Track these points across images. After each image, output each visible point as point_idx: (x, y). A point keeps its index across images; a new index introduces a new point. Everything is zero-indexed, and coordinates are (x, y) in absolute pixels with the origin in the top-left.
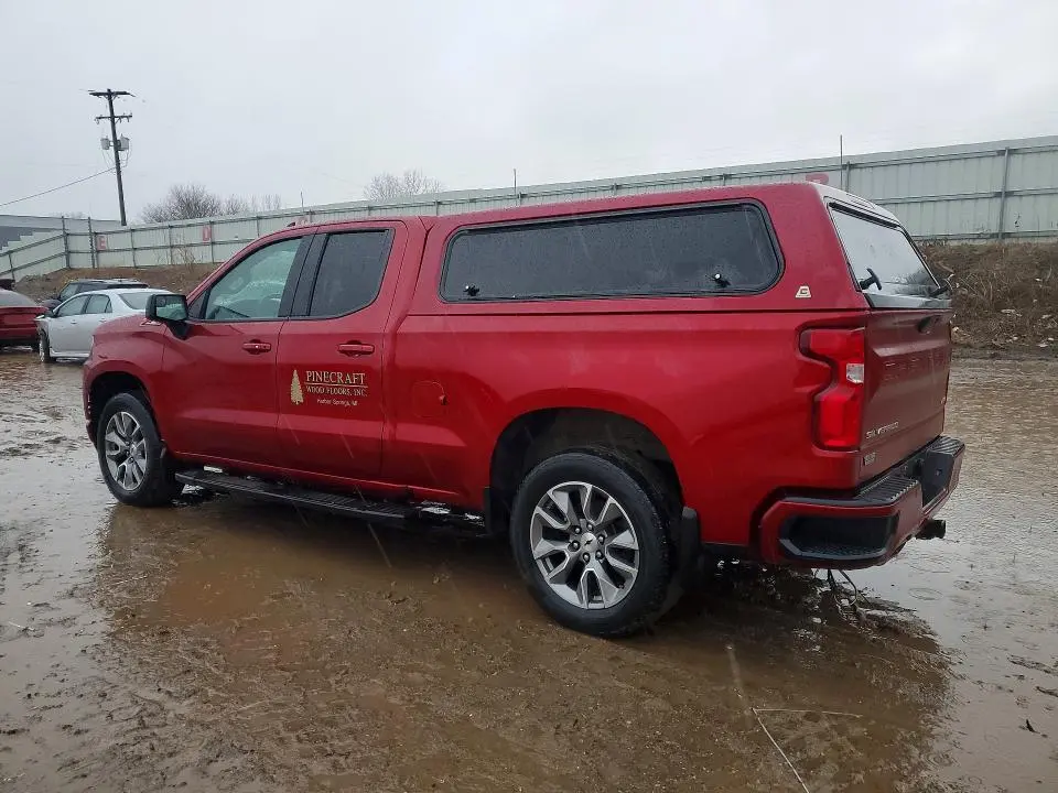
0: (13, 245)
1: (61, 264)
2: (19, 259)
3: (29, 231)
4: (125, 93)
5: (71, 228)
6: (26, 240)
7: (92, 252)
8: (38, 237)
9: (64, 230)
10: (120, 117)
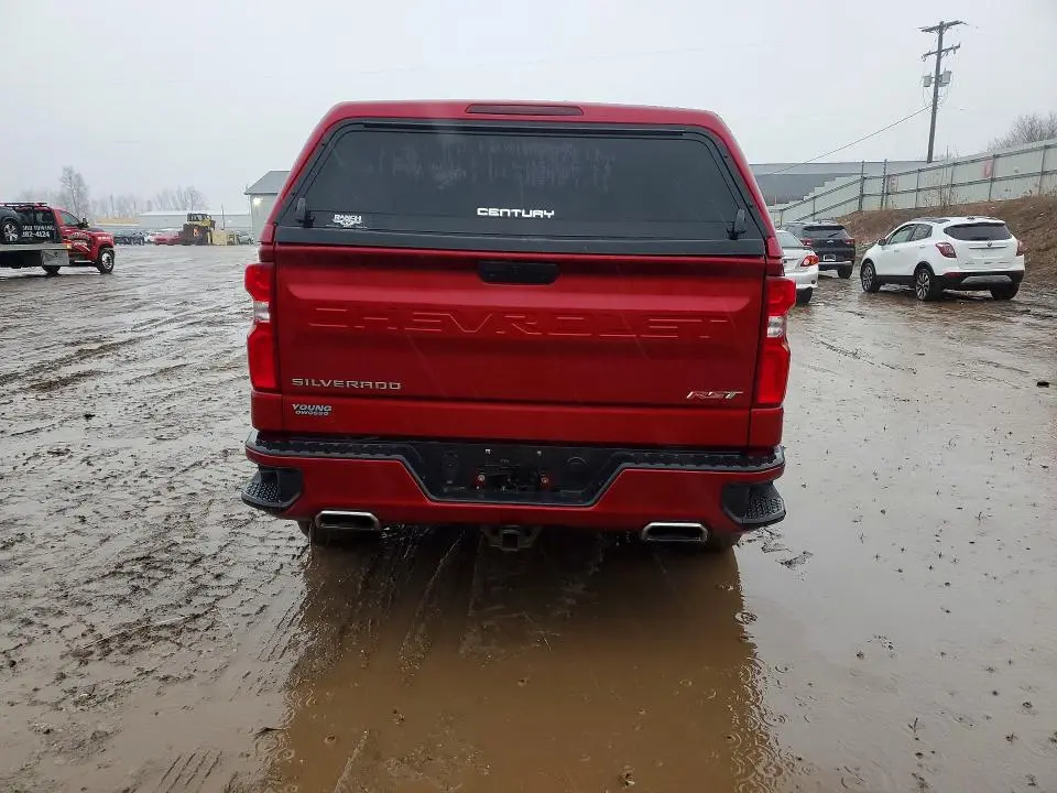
0: (818, 190)
1: (854, 207)
2: (820, 204)
3: (832, 177)
4: (956, 23)
5: (869, 172)
6: (829, 185)
7: (883, 194)
8: (839, 182)
9: (862, 174)
10: (947, 50)
